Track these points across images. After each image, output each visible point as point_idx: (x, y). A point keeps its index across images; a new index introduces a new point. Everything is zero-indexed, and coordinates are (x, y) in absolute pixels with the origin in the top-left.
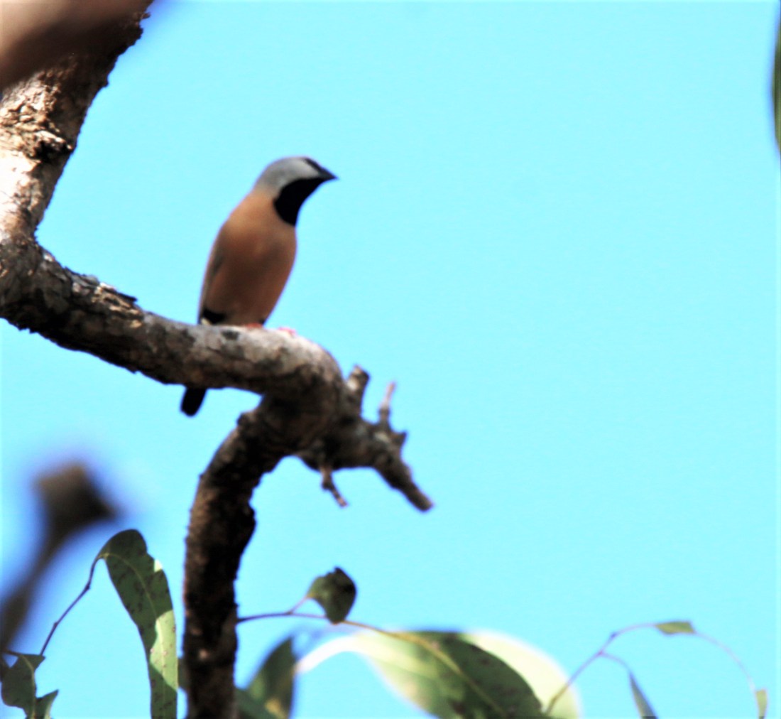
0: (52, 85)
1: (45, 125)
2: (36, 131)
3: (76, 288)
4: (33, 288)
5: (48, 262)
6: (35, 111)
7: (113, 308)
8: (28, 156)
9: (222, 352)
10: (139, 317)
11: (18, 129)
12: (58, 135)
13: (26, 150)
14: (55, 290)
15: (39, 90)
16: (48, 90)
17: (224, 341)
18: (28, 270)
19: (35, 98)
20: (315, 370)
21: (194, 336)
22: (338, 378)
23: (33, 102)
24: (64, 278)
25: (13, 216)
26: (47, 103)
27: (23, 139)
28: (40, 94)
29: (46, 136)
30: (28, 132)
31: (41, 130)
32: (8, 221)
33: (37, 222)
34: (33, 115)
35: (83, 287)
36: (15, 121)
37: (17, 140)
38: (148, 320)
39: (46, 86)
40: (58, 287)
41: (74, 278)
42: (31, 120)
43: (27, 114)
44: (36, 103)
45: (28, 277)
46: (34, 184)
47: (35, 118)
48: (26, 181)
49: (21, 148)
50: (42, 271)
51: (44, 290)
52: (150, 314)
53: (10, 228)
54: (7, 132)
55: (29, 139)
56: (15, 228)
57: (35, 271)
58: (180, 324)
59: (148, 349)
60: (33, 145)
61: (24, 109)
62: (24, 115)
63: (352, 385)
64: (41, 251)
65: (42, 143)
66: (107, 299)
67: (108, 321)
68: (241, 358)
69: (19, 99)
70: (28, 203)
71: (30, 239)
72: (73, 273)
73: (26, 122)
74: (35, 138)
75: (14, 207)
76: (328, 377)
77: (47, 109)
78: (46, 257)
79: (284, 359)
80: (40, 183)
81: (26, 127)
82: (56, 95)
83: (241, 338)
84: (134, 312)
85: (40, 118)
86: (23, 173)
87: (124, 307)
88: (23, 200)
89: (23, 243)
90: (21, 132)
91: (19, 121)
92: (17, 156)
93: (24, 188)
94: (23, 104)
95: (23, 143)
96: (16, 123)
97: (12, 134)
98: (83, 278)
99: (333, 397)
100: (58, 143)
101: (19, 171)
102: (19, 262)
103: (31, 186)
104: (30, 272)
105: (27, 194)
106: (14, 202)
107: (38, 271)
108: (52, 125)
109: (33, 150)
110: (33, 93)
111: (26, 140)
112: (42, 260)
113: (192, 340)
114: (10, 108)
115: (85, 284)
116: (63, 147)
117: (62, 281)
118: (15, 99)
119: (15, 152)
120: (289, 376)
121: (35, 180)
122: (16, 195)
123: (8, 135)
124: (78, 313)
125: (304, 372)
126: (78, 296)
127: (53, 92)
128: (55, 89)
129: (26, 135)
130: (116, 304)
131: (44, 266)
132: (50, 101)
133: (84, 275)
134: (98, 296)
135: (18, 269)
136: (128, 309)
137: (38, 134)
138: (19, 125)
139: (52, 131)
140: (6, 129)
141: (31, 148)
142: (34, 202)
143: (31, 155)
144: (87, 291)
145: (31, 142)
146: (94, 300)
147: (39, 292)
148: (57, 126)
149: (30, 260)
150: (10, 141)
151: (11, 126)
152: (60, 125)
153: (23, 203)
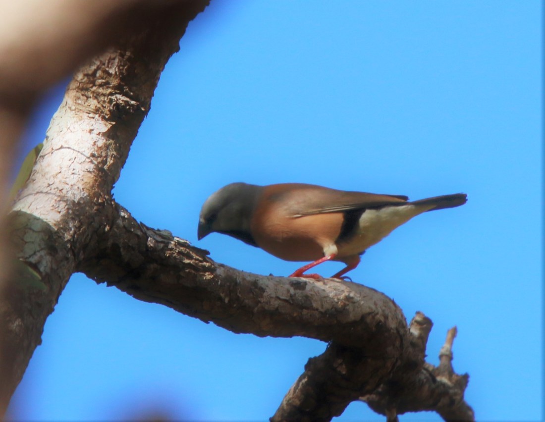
0: (125, 51)
1: (119, 89)
2: (111, 94)
3: (151, 242)
4: (110, 243)
5: (123, 217)
6: (110, 75)
7: (187, 261)
8: (104, 118)
9: (291, 301)
10: (211, 270)
11: (93, 92)
12: (132, 98)
13: (102, 112)
14: (130, 244)
15: (113, 56)
16: (122, 55)
17: (292, 291)
18: (105, 226)
19: (108, 63)
20: (380, 317)
21: (263, 286)
22: (402, 324)
23: (108, 67)
24: (139, 233)
25: (89, 175)
26: (121, 68)
27: (99, 102)
28: (114, 59)
29: (121, 99)
30: (104, 95)
31: (116, 93)
32: (85, 180)
33: (114, 182)
34: (107, 79)
35: (157, 242)
36: (91, 85)
37: (93, 103)
38: (220, 271)
39: (119, 51)
40: (133, 242)
41: (149, 233)
42: (106, 85)
43: (102, 78)
44: (111, 68)
45: (104, 232)
46: (110, 144)
47: (110, 82)
48: (101, 142)
49: (97, 111)
50: (118, 227)
51: (121, 245)
52: (222, 265)
53: (88, 186)
54: (83, 95)
55: (104, 102)
56: (92, 187)
57: (111, 228)
58: (250, 275)
59: (221, 299)
60: (108, 108)
61: (99, 73)
62: (99, 79)
63: (415, 331)
64: (118, 208)
65: (117, 105)
66: (180, 253)
67: (182, 274)
68: (310, 308)
69: (95, 64)
70: (104, 162)
71: (107, 197)
72: (148, 229)
73: (101, 85)
74: (111, 101)
75: (91, 167)
76: (392, 325)
77: (121, 73)
78: (122, 214)
79: (350, 307)
80: (115, 143)
81: (101, 90)
82: (129, 59)
83: (308, 288)
84: (207, 264)
85: (114, 82)
86: (99, 134)
87: (196, 259)
88: (99, 160)
89: (100, 201)
90: (97, 96)
91: (94, 85)
92: (93, 118)
93: (100, 148)
94: (98, 68)
95: (99, 106)
96: (92, 87)
97: (88, 98)
98: (157, 232)
99: (398, 343)
100: (133, 105)
101: (96, 132)
102: (97, 219)
103: (107, 147)
104: (107, 228)
105: (104, 154)
106: (91, 162)
107: (115, 226)
108: (126, 89)
109: (108, 113)
110: (108, 58)
111: (101, 103)
112: (119, 216)
113: (262, 290)
114: (86, 73)
115: (159, 239)
116: (137, 109)
117: (137, 236)
118: (91, 64)
119: (91, 115)
120: (354, 323)
121: (111, 141)
122: (93, 155)
123: (85, 98)
124: (153, 266)
125: (369, 319)
126: (154, 250)
127: (126, 57)
128: (128, 54)
129: (102, 98)
130: (190, 257)
131: (120, 222)
132: (124, 66)
133: (159, 230)
134: (171, 249)
135: (96, 225)
136: (201, 261)
137: (113, 98)
138: (94, 88)
139: (126, 94)
140: (83, 93)
141: (106, 111)
142: (110, 161)
143: (107, 117)
144: (162, 245)
145: (106, 105)
146: (168, 254)
147: (115, 247)
148: (130, 90)
149: (107, 216)
150: (87, 104)
151: (87, 89)
152: (134, 88)
153: (99, 163)
